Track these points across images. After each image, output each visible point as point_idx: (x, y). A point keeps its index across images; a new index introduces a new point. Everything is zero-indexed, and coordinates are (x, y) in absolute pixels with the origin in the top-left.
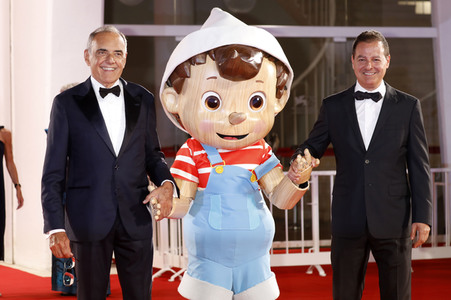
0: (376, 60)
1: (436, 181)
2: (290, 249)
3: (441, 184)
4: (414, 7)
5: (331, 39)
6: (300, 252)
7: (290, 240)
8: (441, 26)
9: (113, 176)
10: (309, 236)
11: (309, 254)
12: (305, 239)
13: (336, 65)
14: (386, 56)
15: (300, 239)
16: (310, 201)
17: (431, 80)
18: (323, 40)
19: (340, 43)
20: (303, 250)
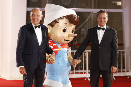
0: (104, 18)
1: (122, 53)
2: (80, 73)
3: (123, 54)
4: (116, 3)
5: (92, 12)
6: (83, 74)
7: (80, 70)
8: (124, 9)
9: (39, 52)
10: (85, 69)
11: (85, 74)
12: (84, 70)
13: (94, 20)
14: (107, 17)
15: (83, 70)
16: (86, 59)
17: (121, 24)
18: (90, 12)
19: (95, 13)
20: (84, 73)
